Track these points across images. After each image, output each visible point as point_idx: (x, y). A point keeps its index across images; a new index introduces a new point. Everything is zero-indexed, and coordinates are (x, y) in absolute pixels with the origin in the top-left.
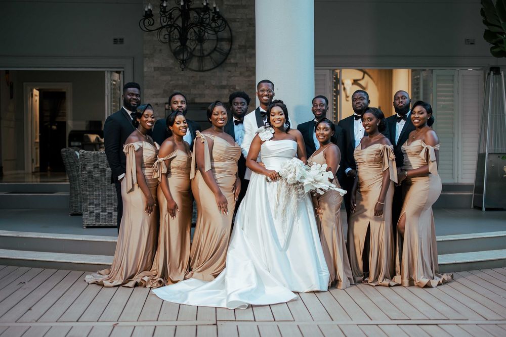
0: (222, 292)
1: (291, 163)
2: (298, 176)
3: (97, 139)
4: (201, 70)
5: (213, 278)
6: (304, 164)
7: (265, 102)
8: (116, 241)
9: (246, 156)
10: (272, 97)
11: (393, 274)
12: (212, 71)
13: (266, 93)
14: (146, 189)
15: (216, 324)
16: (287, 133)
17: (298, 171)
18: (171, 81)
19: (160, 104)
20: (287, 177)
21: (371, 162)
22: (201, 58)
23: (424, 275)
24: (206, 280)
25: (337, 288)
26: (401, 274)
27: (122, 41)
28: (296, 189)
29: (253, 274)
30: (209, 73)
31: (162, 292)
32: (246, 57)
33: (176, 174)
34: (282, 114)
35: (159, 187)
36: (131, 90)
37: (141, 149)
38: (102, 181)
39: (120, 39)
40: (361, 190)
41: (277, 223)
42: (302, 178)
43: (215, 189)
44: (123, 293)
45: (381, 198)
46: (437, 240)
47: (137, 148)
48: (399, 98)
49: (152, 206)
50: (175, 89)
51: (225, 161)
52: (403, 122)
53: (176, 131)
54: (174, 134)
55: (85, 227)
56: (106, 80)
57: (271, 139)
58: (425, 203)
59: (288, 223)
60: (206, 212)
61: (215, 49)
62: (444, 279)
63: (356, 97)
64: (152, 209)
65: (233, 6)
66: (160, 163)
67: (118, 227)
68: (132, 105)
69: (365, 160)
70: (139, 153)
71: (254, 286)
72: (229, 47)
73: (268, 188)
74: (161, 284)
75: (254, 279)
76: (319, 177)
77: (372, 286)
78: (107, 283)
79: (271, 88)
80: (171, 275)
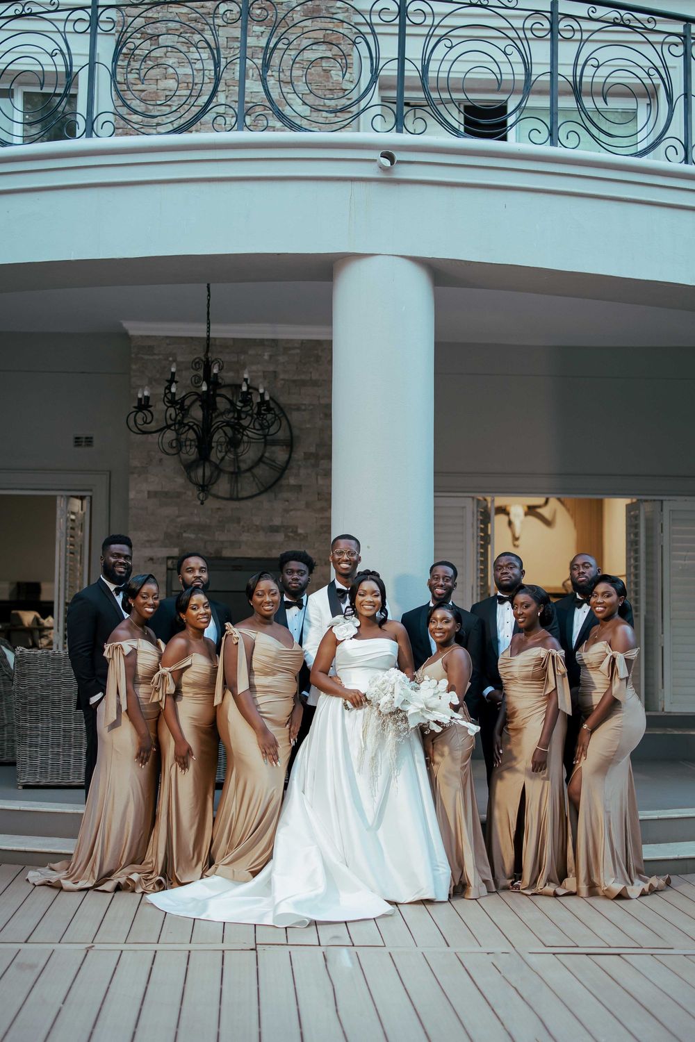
0: (266, 900)
1: (387, 678)
2: (398, 700)
3: (36, 619)
4: (233, 498)
5: (251, 876)
6: (409, 679)
7: (344, 572)
8: (80, 811)
9: (310, 664)
10: (355, 564)
11: (562, 875)
12: (255, 499)
13: (345, 557)
14: (140, 721)
15: (255, 949)
16: (380, 627)
17: (398, 690)
18: (178, 516)
19: (158, 559)
20: (379, 702)
21: (526, 678)
22: (236, 475)
23: (616, 877)
24: (237, 880)
25: (464, 898)
26: (577, 875)
27: (89, 441)
28: (396, 721)
29: (320, 869)
30: (249, 503)
31: (165, 900)
32: (317, 475)
33: (191, 695)
34: (377, 596)
35: (162, 717)
36: (116, 548)
37: (134, 651)
38: (53, 703)
39: (87, 438)
40: (510, 726)
41: (362, 782)
42: (405, 702)
43: (256, 723)
44: (96, 902)
45: (542, 741)
46: (641, 817)
47: (127, 650)
48: (578, 565)
49: (149, 750)
50: (185, 532)
51: (274, 674)
52: (586, 608)
53: (192, 621)
54: (188, 625)
55: (20, 787)
56: (59, 512)
57: (355, 637)
58: (616, 752)
59: (381, 779)
60: (241, 761)
61: (261, 460)
62: (651, 885)
63: (501, 564)
64: (148, 757)
65: (294, 381)
66: (163, 676)
67: (86, 787)
68: (118, 574)
69: (516, 675)
70: (130, 660)
71: (321, 890)
72: (287, 456)
73: (347, 720)
74: (161, 886)
75: (320, 878)
76: (434, 702)
77: (527, 895)
78: (67, 884)
79: (354, 549)
80: (179, 872)
